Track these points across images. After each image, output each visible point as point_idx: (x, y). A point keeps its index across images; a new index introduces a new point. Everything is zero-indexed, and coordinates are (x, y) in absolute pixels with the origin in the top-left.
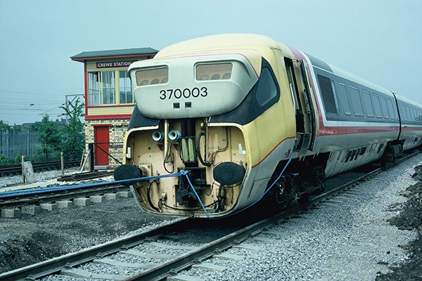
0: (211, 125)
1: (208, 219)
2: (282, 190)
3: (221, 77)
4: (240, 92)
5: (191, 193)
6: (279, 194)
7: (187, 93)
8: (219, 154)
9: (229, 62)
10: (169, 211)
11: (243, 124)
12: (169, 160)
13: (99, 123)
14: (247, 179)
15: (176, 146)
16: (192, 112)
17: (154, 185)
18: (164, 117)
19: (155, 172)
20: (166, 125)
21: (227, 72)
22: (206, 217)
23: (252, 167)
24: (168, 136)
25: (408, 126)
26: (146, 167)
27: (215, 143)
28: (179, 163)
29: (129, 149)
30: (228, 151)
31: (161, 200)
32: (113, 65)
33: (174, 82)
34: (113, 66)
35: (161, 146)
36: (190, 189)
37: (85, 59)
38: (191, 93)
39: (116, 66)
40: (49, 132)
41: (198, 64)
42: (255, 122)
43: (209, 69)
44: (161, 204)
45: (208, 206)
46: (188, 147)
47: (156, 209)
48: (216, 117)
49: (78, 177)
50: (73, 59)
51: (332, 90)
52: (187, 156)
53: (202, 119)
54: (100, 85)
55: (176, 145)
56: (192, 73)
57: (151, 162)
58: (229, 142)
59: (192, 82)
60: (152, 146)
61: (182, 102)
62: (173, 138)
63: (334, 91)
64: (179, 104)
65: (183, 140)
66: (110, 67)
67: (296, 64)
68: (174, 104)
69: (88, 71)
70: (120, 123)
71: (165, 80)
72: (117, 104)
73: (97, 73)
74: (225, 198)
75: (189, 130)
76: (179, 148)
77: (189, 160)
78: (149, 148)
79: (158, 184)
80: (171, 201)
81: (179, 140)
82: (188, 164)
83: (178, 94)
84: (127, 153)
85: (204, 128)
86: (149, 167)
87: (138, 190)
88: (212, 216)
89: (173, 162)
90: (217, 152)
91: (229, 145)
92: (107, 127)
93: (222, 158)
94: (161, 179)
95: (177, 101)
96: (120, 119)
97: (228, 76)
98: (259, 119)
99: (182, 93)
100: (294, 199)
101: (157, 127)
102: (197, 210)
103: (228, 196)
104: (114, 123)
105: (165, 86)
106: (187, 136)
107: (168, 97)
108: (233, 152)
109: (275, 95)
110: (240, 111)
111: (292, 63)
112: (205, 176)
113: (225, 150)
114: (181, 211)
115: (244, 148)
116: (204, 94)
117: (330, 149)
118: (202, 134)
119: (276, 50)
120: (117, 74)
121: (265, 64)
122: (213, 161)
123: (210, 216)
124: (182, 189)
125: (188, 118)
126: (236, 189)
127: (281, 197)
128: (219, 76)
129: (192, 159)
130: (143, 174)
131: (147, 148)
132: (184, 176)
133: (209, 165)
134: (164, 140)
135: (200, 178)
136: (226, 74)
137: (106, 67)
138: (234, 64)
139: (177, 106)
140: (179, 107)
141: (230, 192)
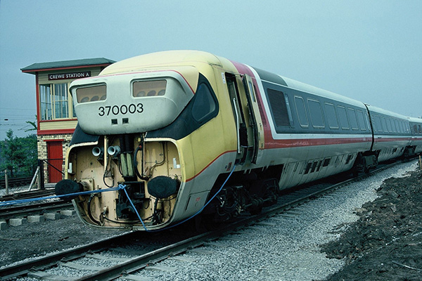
0: (147, 140)
1: (145, 231)
2: (223, 203)
3: (157, 94)
5: (129, 207)
6: (219, 206)
7: (124, 110)
8: (156, 168)
9: (163, 79)
10: (110, 224)
11: (177, 139)
12: (109, 174)
13: (52, 138)
14: (182, 192)
16: (129, 128)
17: (96, 199)
18: (104, 133)
19: (96, 187)
20: (106, 141)
21: (162, 89)
22: (144, 229)
23: (187, 181)
24: (108, 152)
25: (383, 137)
26: (88, 181)
27: (153, 157)
28: (119, 178)
29: (71, 164)
30: (165, 165)
31: (102, 214)
32: (65, 76)
33: (112, 99)
35: (101, 161)
36: (128, 203)
37: (37, 71)
38: (128, 109)
39: (69, 78)
40: (13, 147)
41: (134, 82)
42: (191, 137)
43: (144, 86)
44: (102, 219)
45: (147, 219)
47: (97, 222)
48: (153, 132)
50: (24, 71)
51: (285, 103)
52: (126, 171)
53: (139, 134)
54: (52, 99)
55: (115, 160)
56: (128, 90)
57: (92, 176)
58: (166, 156)
59: (129, 98)
61: (120, 118)
62: (112, 153)
63: (288, 104)
64: (116, 120)
65: (122, 155)
66: (62, 79)
67: (239, 79)
68: (112, 120)
69: (39, 83)
71: (104, 98)
72: (70, 117)
73: (49, 85)
74: (162, 210)
76: (118, 163)
77: (128, 175)
78: (91, 164)
79: (100, 198)
80: (113, 215)
81: (118, 155)
82: (127, 179)
83: (116, 110)
84: (68, 168)
85: (141, 143)
86: (91, 182)
87: (81, 205)
88: (149, 228)
89: (113, 177)
90: (155, 166)
91: (166, 160)
92: (60, 142)
93: (160, 172)
94: (103, 193)
95: (115, 117)
98: (195, 134)
99: (120, 110)
100: (237, 211)
101: (96, 143)
102: (136, 223)
103: (165, 209)
104: (67, 138)
105: (103, 103)
106: (125, 151)
107: (106, 114)
108: (170, 166)
109: (214, 110)
110: (176, 127)
111: (235, 78)
112: (144, 189)
113: (162, 164)
114: (122, 225)
115: (178, 162)
116: (140, 110)
117: (284, 161)
118: (140, 149)
119: (215, 66)
121: (203, 80)
122: (151, 176)
123: (147, 229)
124: (121, 203)
125: (126, 134)
126: (172, 202)
127: (222, 210)
128: (155, 92)
129: (131, 174)
130: (85, 189)
131: (89, 163)
132: (122, 191)
133: (147, 179)
134: (103, 156)
135: (139, 192)
136: (162, 91)
137: (58, 79)
138: (169, 81)
139: (115, 122)
140: (116, 123)
141: (168, 205)
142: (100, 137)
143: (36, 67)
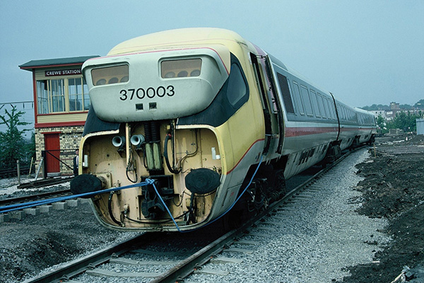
0: (180, 127)
2: (254, 197)
3: (189, 74)
4: (210, 90)
5: (158, 204)
6: (250, 202)
7: (151, 93)
8: (187, 159)
10: (133, 224)
11: (215, 126)
12: (132, 168)
13: (50, 130)
14: (222, 186)
15: (138, 152)
16: (157, 114)
17: (115, 198)
18: (125, 120)
19: (115, 181)
20: (127, 129)
21: (197, 69)
22: (176, 230)
23: (227, 173)
24: (131, 142)
25: (345, 126)
26: (105, 176)
27: (184, 147)
28: (143, 171)
29: (86, 156)
30: (198, 157)
31: (123, 213)
32: (62, 73)
33: (136, 80)
34: (62, 75)
35: (122, 152)
36: (157, 200)
37: (33, 68)
38: (156, 92)
39: (65, 75)
41: (162, 61)
42: (228, 123)
44: (123, 218)
45: (178, 218)
46: (152, 153)
47: (118, 223)
48: (185, 118)
49: (37, 184)
50: (22, 67)
52: (151, 163)
53: (168, 121)
54: (49, 94)
56: (156, 70)
57: (110, 170)
58: (199, 146)
59: (157, 80)
60: (110, 153)
61: (146, 102)
62: (135, 143)
63: (290, 90)
64: (142, 105)
65: (148, 146)
66: (58, 75)
68: (137, 105)
69: (36, 79)
70: (70, 130)
71: (126, 78)
72: (67, 111)
73: (45, 82)
75: (154, 134)
76: (142, 154)
77: (154, 168)
78: (108, 156)
79: (119, 195)
80: (135, 214)
81: (143, 146)
82: (153, 172)
83: (141, 94)
84: (83, 161)
86: (108, 176)
87: (96, 203)
90: (186, 157)
91: (199, 150)
92: (57, 134)
93: (193, 164)
95: (140, 102)
96: (70, 127)
97: (197, 73)
98: (231, 119)
99: (146, 93)
101: (117, 131)
102: (164, 223)
103: (199, 206)
104: (64, 130)
105: (126, 86)
106: (151, 140)
107: (129, 97)
108: (204, 157)
109: (245, 93)
110: (211, 111)
111: (256, 59)
112: (172, 184)
113: (194, 155)
114: (146, 225)
115: (218, 153)
116: (171, 93)
118: (170, 138)
119: (242, 44)
120: (66, 82)
121: (234, 60)
122: (181, 168)
123: (180, 230)
124: (148, 200)
125: (153, 121)
126: (208, 198)
127: (253, 205)
128: (187, 73)
129: (158, 167)
131: (104, 155)
132: (150, 186)
133: (176, 172)
134: (125, 146)
135: (167, 187)
136: (196, 71)
137: (55, 75)
138: (204, 59)
139: (139, 107)
140: (142, 108)
141: (202, 201)
142: (121, 124)
143: (32, 64)
